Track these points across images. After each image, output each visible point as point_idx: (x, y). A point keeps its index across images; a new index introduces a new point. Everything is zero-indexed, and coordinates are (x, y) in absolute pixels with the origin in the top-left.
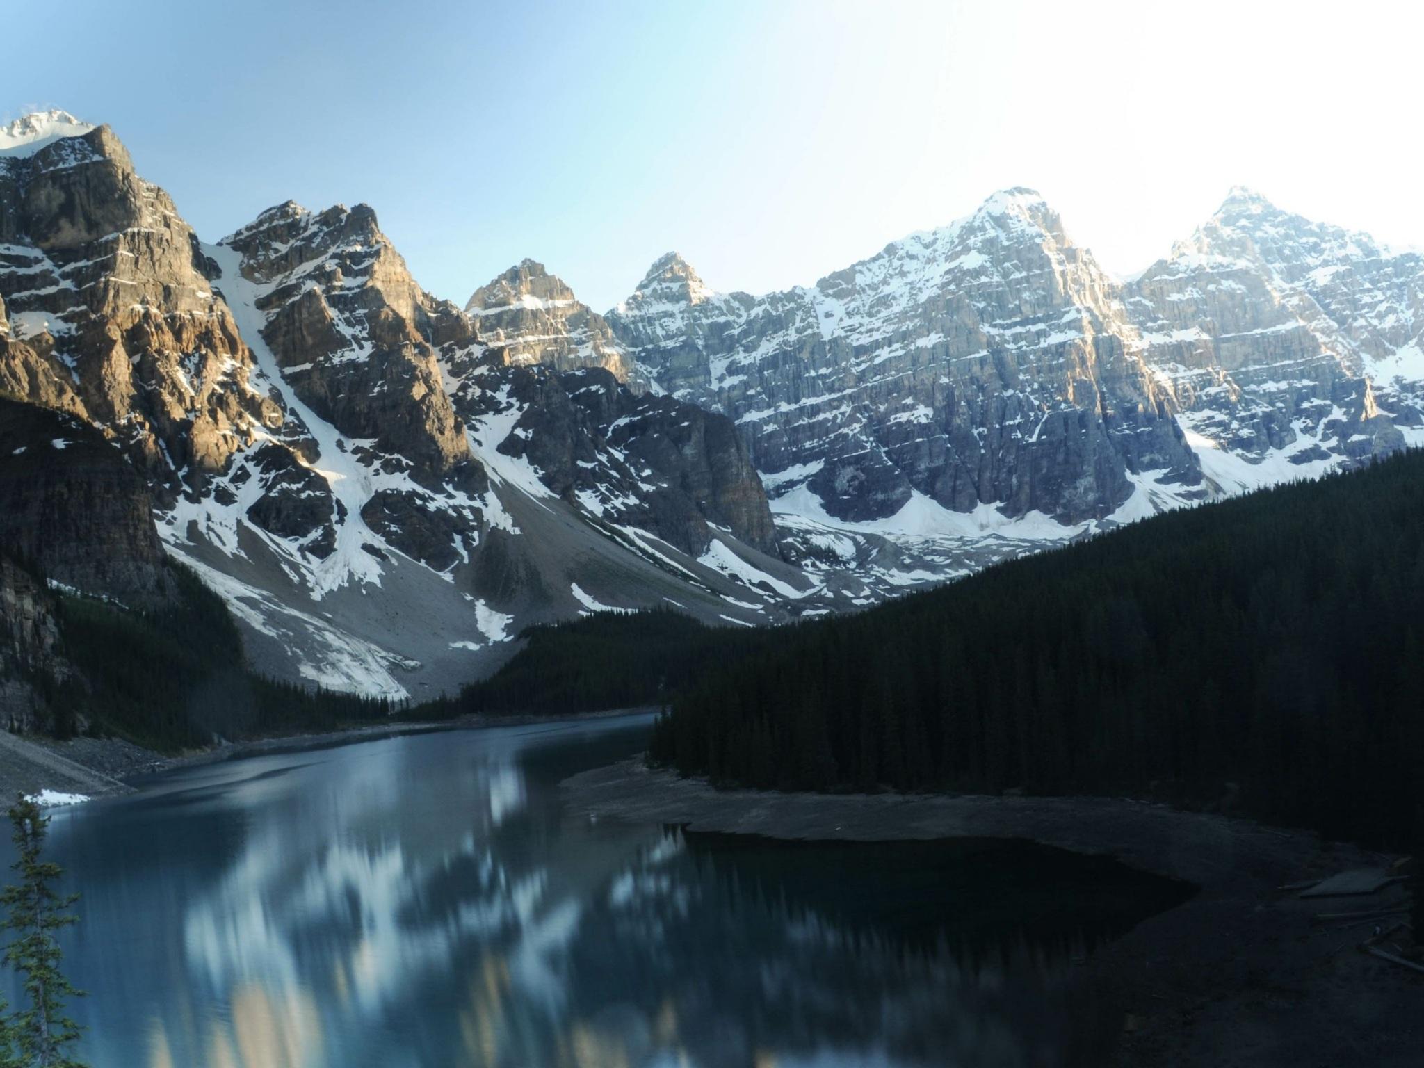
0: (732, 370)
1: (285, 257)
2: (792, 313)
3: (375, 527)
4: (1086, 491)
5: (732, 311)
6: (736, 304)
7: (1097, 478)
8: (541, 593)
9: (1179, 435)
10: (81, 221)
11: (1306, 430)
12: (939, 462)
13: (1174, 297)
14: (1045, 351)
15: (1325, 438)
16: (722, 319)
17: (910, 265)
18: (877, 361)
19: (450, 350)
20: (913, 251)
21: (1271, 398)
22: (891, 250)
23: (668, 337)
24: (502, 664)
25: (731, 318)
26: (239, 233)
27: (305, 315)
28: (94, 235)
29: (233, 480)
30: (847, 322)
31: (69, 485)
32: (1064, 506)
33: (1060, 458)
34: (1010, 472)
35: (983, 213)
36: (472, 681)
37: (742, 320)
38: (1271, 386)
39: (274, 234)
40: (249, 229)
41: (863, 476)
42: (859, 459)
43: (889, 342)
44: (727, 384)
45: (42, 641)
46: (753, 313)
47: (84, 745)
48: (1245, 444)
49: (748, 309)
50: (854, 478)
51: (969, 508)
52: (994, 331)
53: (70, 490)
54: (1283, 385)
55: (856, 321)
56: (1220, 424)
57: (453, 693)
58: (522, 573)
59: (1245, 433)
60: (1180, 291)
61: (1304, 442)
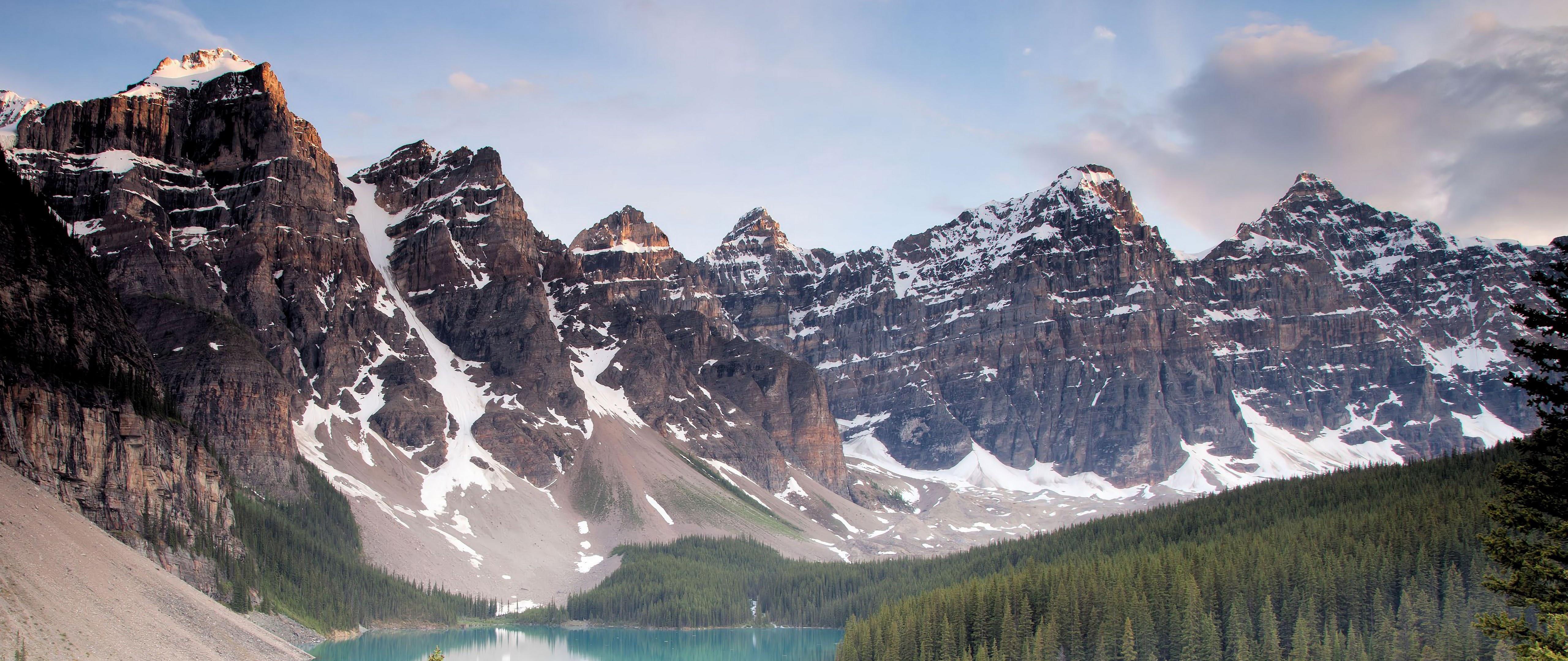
0: (809, 322)
1: (415, 191)
2: (867, 273)
3: (484, 443)
4: (1141, 458)
5: (812, 265)
6: (817, 260)
7: (1153, 445)
9: (1235, 410)
11: (1360, 413)
12: (1001, 420)
13: (1237, 277)
14: (1109, 322)
15: (1381, 421)
16: (802, 273)
17: (982, 233)
18: (948, 321)
19: (559, 285)
20: (987, 220)
21: (1327, 379)
22: (966, 217)
23: (754, 286)
25: (811, 273)
26: (374, 167)
27: (430, 245)
28: (249, 161)
29: (360, 389)
30: (921, 283)
31: (221, 384)
32: (1120, 470)
33: (1118, 423)
34: (1068, 434)
35: (1057, 188)
36: (578, 594)
37: (821, 276)
38: (1328, 368)
39: (406, 170)
40: (383, 164)
41: (927, 429)
42: (924, 411)
43: (959, 303)
44: (803, 334)
46: (833, 269)
49: (827, 266)
50: (918, 429)
51: (1026, 466)
52: (1060, 300)
54: (1341, 368)
55: (929, 282)
56: (1275, 401)
59: (1299, 410)
60: (1244, 272)
61: (1358, 424)
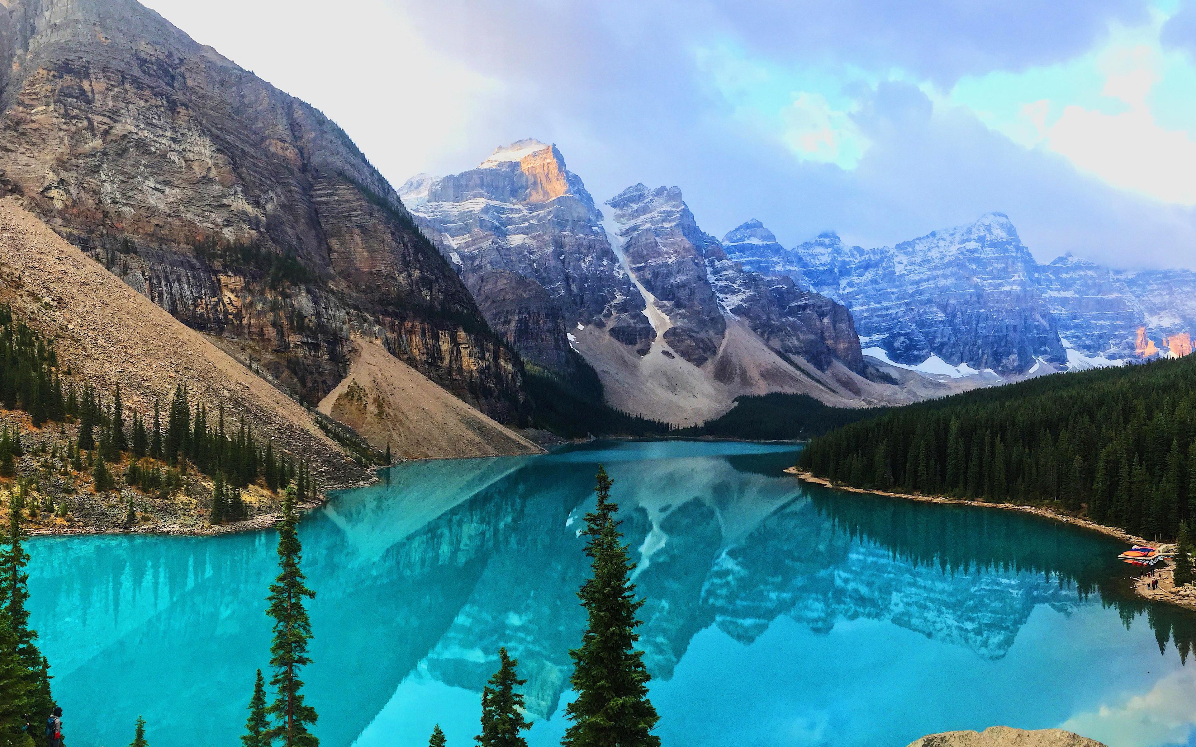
0: (850, 284)
1: (636, 211)
2: (881, 261)
3: (670, 344)
4: (1013, 361)
5: (853, 255)
6: (855, 253)
7: (1019, 355)
8: (746, 380)
9: (1059, 340)
10: (540, 191)
11: (1115, 345)
12: (946, 339)
13: (1064, 276)
14: (1001, 293)
15: (1124, 349)
16: (848, 259)
17: (942, 243)
18: (921, 288)
19: (713, 261)
20: (945, 237)
21: (1102, 327)
22: (933, 234)
23: (821, 265)
24: (725, 413)
25: (852, 259)
26: (614, 198)
27: (644, 239)
28: (546, 198)
29: (605, 316)
30: (909, 267)
31: (529, 314)
32: (1002, 367)
33: (1003, 344)
34: (979, 348)
35: (979, 223)
36: (710, 419)
37: (857, 261)
38: (1102, 322)
39: (632, 200)
40: (620, 196)
41: (908, 342)
42: (906, 335)
43: (928, 280)
44: (846, 291)
45: (515, 384)
46: (863, 258)
47: (531, 432)
48: (1088, 348)
49: (861, 255)
50: (904, 342)
51: (956, 364)
52: (979, 280)
53: (530, 316)
54: (1108, 323)
55: (912, 267)
56: (1077, 337)
57: (701, 424)
58: (738, 371)
59: (1088, 342)
60: (1067, 273)
61: (1113, 350)
